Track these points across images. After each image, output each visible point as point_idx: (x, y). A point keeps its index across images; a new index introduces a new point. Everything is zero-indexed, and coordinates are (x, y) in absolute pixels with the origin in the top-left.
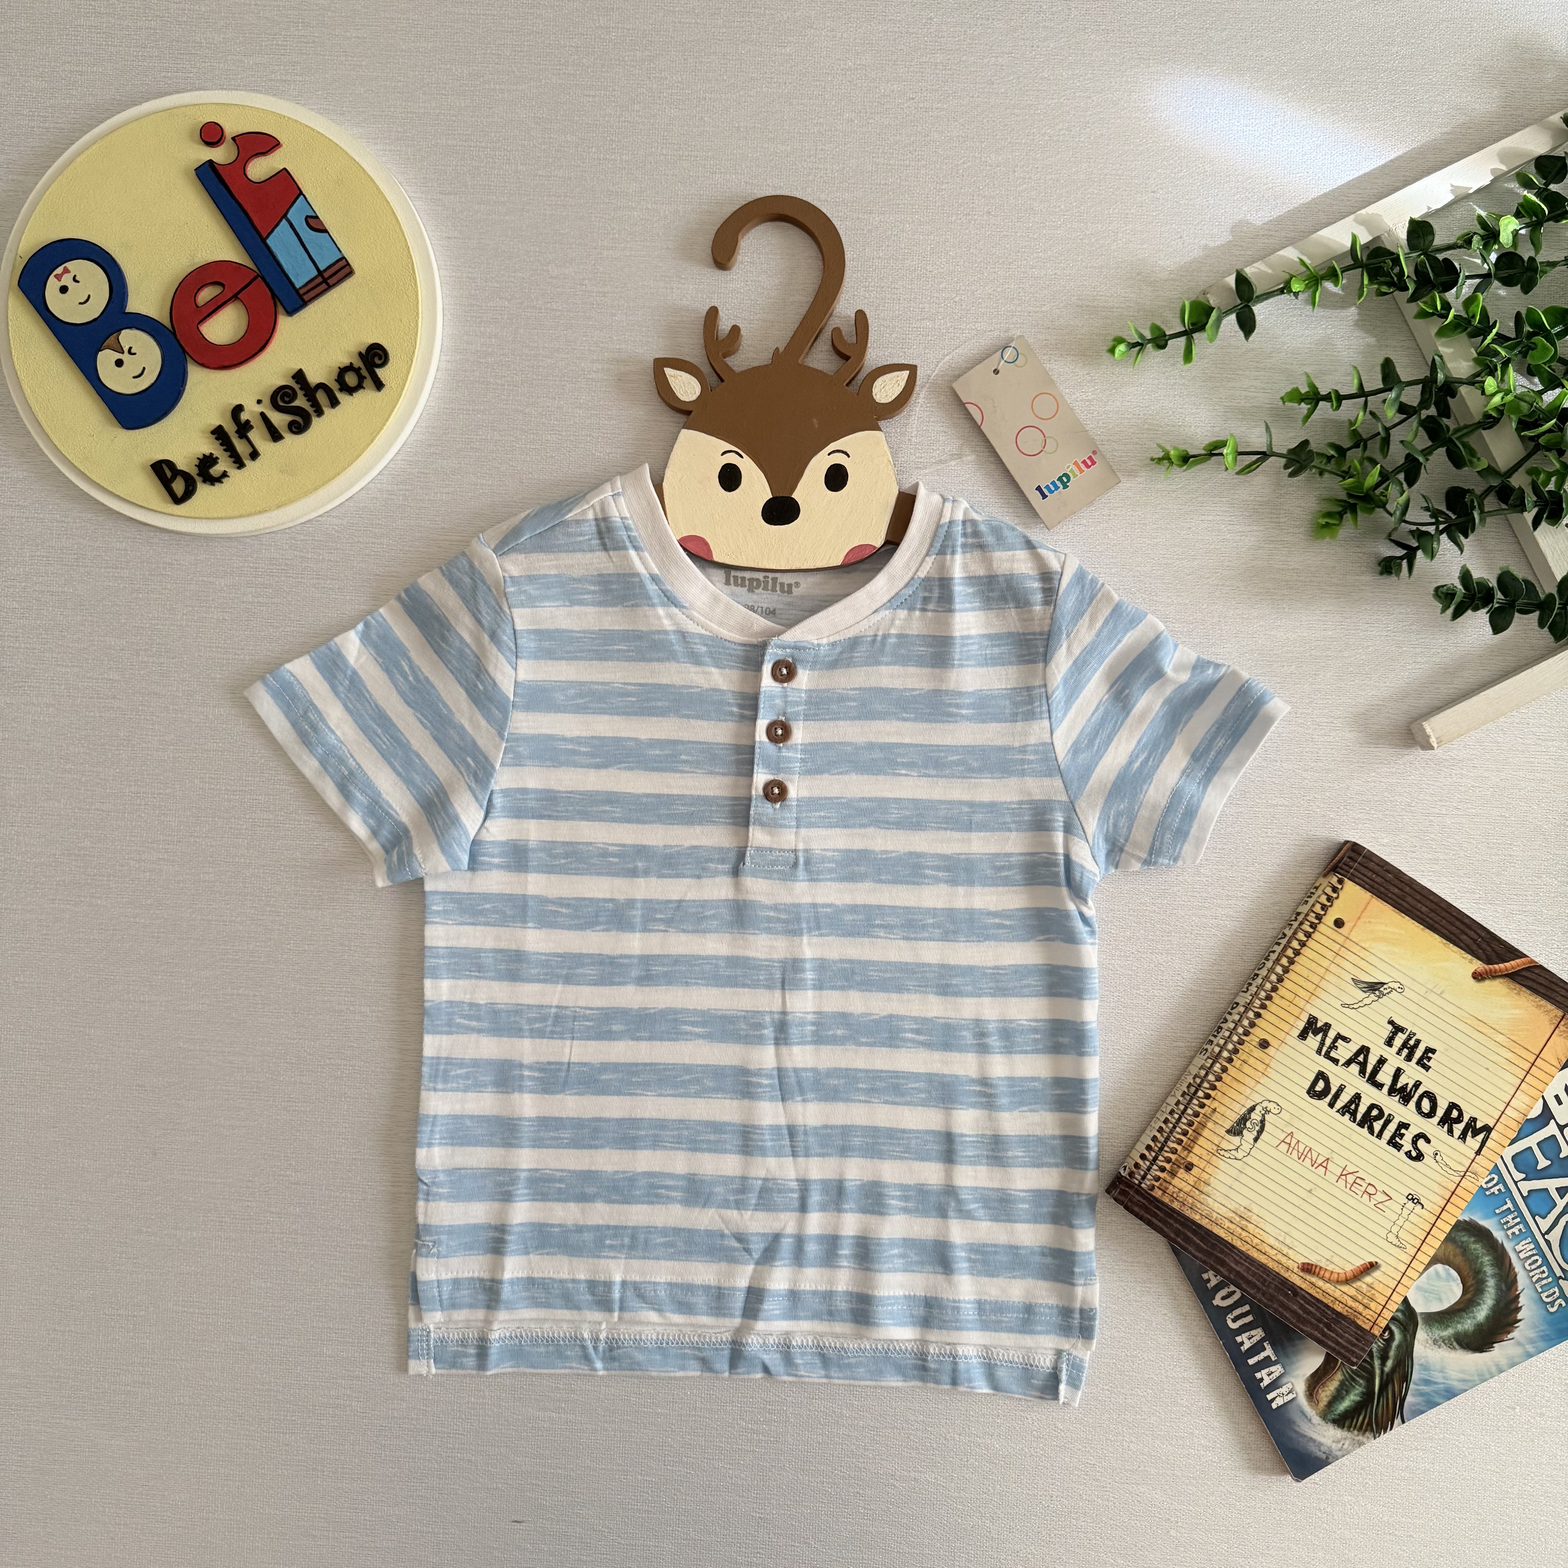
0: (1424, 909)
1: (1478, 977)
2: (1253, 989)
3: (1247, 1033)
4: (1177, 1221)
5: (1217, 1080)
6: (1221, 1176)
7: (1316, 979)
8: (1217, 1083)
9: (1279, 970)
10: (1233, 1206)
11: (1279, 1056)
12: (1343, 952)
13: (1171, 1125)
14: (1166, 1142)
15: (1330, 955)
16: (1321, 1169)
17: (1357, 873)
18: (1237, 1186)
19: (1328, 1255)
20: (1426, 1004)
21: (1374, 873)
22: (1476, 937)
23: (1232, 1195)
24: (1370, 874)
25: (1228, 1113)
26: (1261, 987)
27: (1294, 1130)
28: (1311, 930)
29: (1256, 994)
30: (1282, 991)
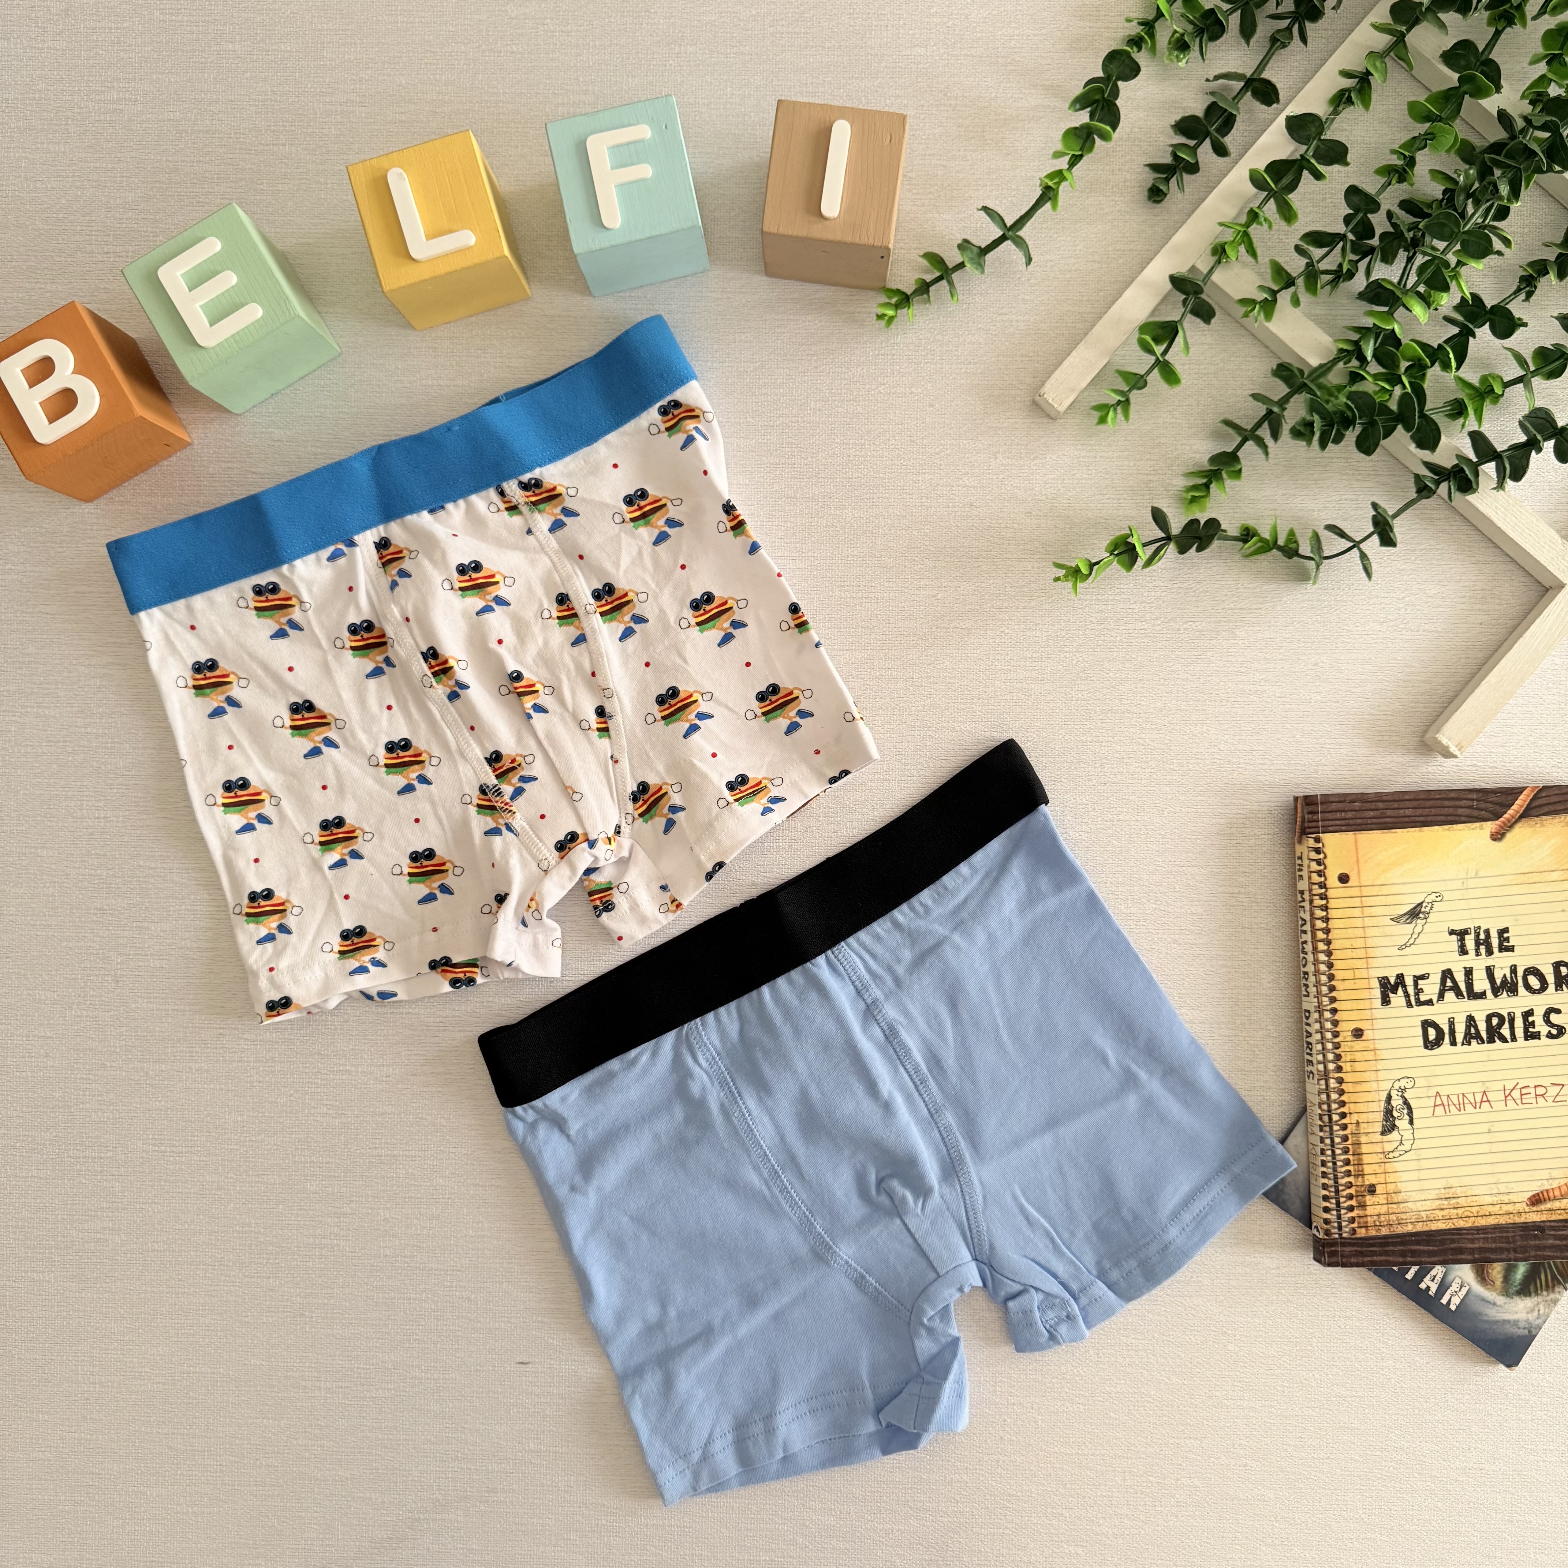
0: (1408, 812)
1: (1497, 836)
2: (1313, 990)
3: (1336, 1035)
4: (1394, 1244)
5: (1341, 1095)
6: (1405, 1176)
7: (1359, 943)
8: (1343, 1098)
9: (1322, 957)
10: (1433, 1195)
11: (1378, 1035)
12: (1367, 901)
13: (1330, 1164)
14: (1336, 1182)
15: (1357, 912)
16: (1485, 1106)
17: (1327, 823)
18: (1424, 1174)
19: (1545, 1175)
20: (1471, 894)
21: (1341, 811)
22: (1469, 803)
23: (1426, 1185)
24: (1338, 815)
25: (1371, 1117)
26: (1318, 984)
27: (1438, 1089)
28: (1324, 902)
29: (1319, 993)
30: (1338, 975)
